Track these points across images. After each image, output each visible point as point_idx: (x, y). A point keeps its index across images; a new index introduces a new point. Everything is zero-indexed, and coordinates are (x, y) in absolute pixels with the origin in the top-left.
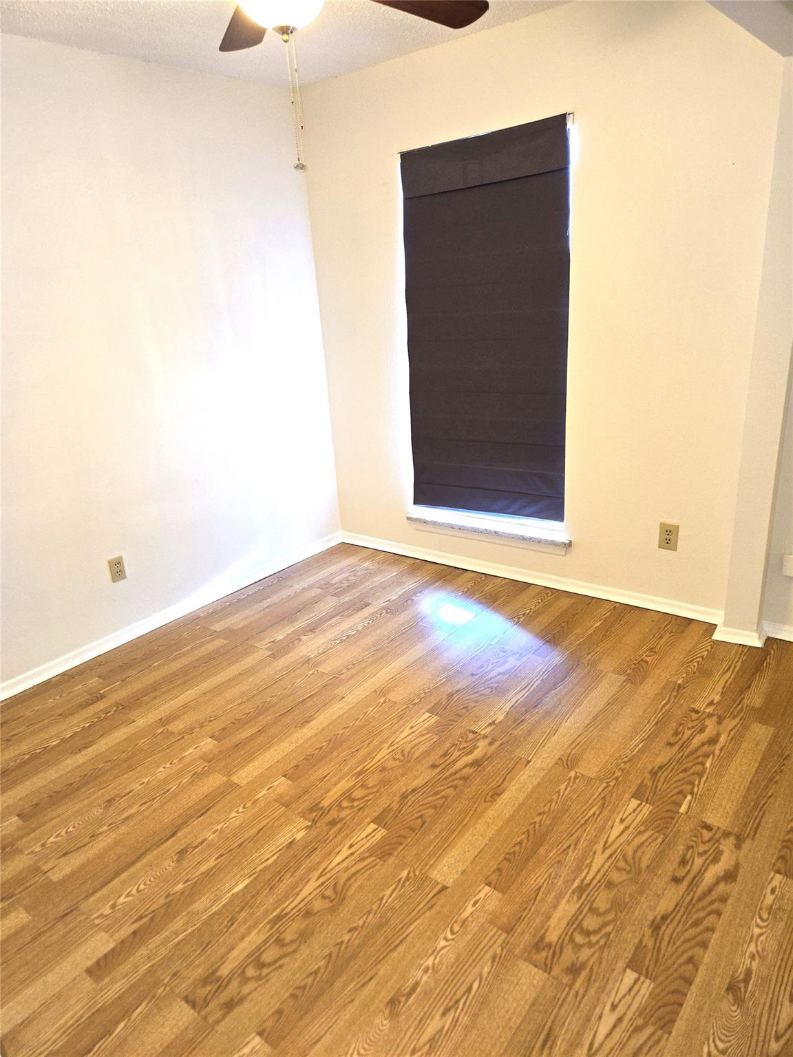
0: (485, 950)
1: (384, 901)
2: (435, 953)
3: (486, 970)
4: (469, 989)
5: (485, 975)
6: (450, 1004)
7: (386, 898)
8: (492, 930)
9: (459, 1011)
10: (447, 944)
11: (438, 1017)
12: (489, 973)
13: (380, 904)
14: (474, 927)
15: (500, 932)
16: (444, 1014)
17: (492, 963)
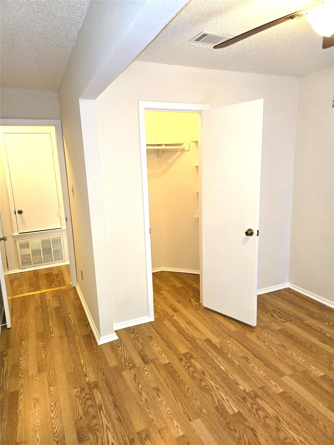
0: (158, 420)
1: (195, 400)
2: (166, 406)
3: (151, 416)
4: (148, 408)
5: (150, 415)
6: (147, 402)
7: (196, 401)
8: (163, 426)
9: (144, 403)
10: (167, 410)
11: (146, 397)
12: (149, 416)
13: (194, 399)
14: (169, 421)
15: (161, 427)
16: (146, 399)
17: (152, 419)
